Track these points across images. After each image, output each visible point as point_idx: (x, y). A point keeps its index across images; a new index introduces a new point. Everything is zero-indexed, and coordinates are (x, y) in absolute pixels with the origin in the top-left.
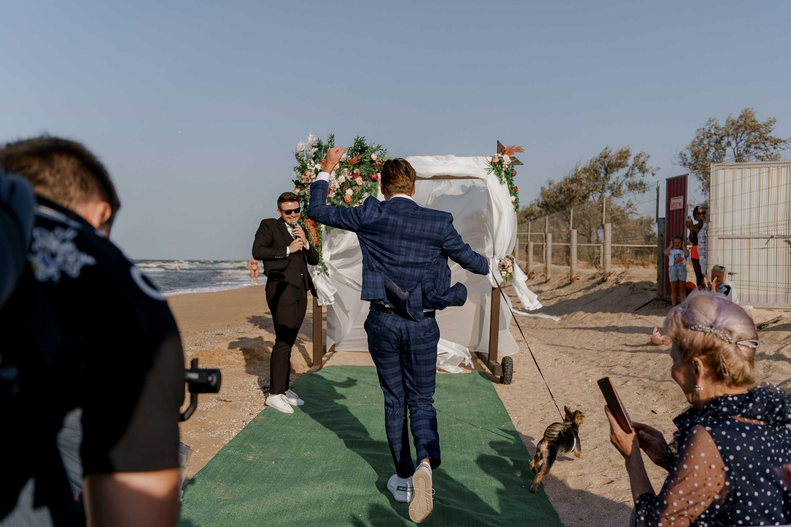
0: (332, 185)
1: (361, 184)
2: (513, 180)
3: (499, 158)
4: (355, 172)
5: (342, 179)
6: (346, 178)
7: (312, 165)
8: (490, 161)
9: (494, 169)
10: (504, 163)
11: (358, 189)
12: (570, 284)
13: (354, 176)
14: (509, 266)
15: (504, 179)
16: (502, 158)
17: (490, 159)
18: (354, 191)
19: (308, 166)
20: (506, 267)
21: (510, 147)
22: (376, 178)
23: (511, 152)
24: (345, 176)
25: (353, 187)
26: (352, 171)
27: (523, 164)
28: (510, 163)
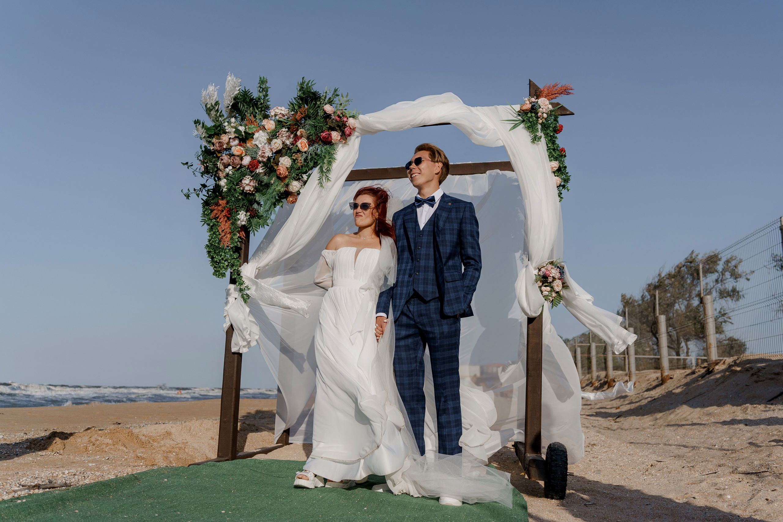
1: (306, 149)
2: (556, 138)
3: (530, 103)
4: (299, 133)
5: (277, 144)
6: (283, 143)
7: (232, 124)
9: (523, 121)
10: (541, 109)
11: (301, 159)
12: (662, 384)
13: (297, 138)
14: (554, 278)
15: (540, 134)
16: (537, 102)
17: (517, 108)
18: (294, 161)
19: (226, 128)
20: (550, 280)
21: (549, 87)
22: (328, 137)
23: (552, 94)
24: (282, 140)
25: (293, 155)
26: (295, 132)
27: (574, 114)
28: (551, 111)
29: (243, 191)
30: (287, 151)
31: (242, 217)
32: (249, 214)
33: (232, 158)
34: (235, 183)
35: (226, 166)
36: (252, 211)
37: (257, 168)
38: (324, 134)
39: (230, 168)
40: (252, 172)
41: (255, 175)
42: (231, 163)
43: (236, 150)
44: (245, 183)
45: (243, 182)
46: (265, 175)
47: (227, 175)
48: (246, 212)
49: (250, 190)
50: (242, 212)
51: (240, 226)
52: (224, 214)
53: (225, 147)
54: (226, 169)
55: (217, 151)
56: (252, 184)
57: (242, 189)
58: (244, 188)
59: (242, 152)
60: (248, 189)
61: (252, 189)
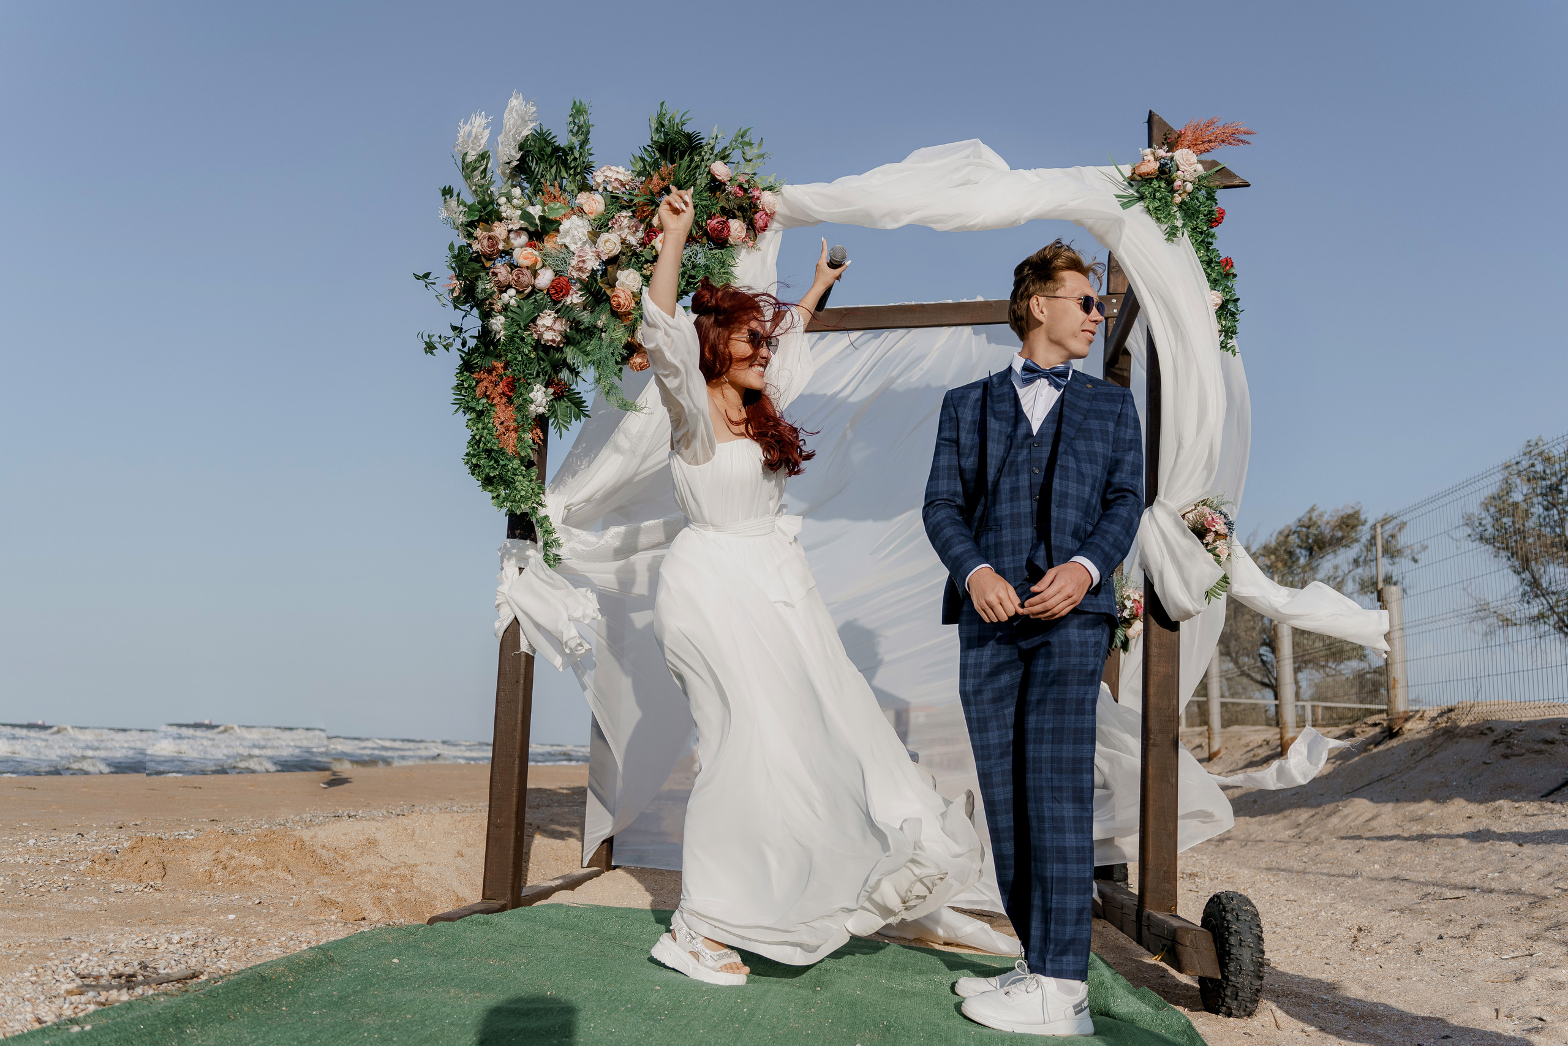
0: (574, 263)
2: (1213, 236)
3: (1156, 159)
5: (610, 244)
6: (623, 242)
7: (515, 202)
8: (1128, 174)
9: (1142, 198)
10: (1179, 173)
13: (652, 232)
14: (1217, 536)
16: (1172, 159)
17: (1127, 170)
19: (502, 208)
20: (1209, 538)
21: (1196, 128)
22: (723, 228)
23: (1203, 142)
24: (620, 235)
25: (645, 266)
26: (648, 220)
27: (1249, 186)
28: (1201, 178)
29: (538, 341)
30: (631, 260)
31: (539, 397)
32: (551, 390)
33: (515, 271)
34: (522, 325)
35: (503, 288)
36: (558, 384)
37: (567, 294)
38: (714, 222)
39: (512, 292)
40: (556, 302)
41: (564, 308)
42: (513, 283)
43: (524, 255)
44: (544, 325)
45: (539, 322)
46: (585, 309)
47: (506, 308)
48: (546, 387)
49: (553, 341)
50: (538, 386)
51: (533, 416)
52: (500, 389)
53: (501, 247)
54: (504, 294)
55: (485, 257)
56: (557, 326)
57: (535, 336)
58: (541, 335)
59: (536, 259)
60: (550, 338)
61: (559, 339)
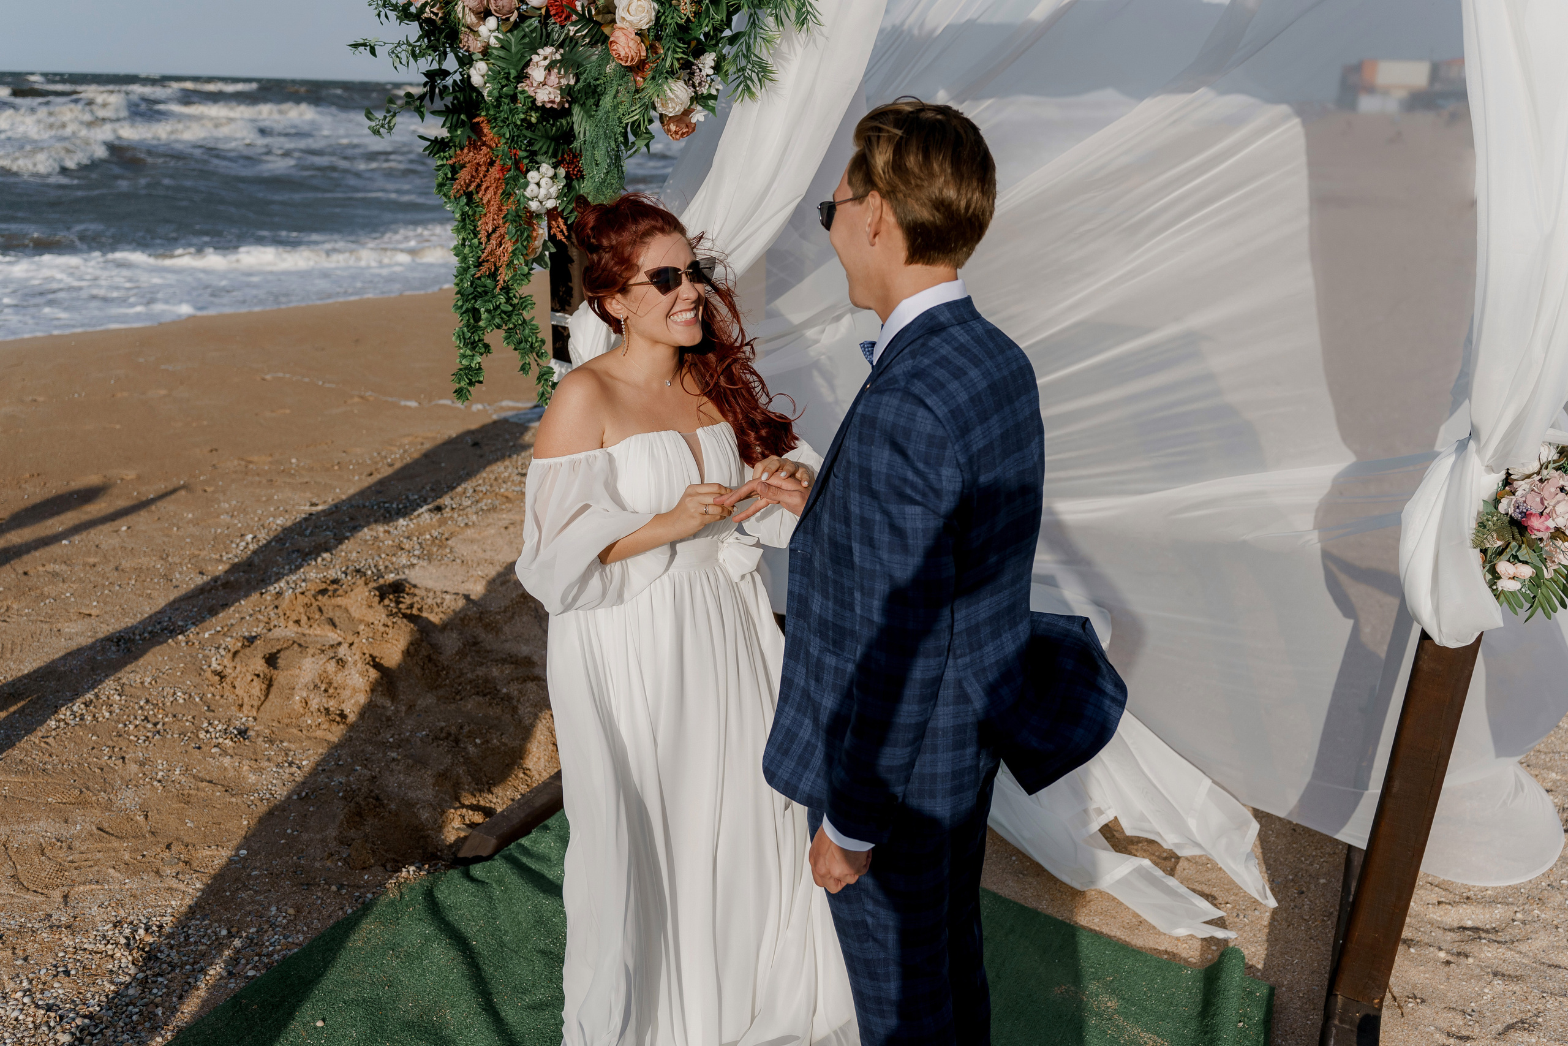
14: (1559, 534)
29: (534, 101)
31: (542, 186)
32: (561, 172)
34: (513, 73)
35: (483, 16)
36: (569, 161)
39: (492, 22)
42: (492, 7)
44: (537, 77)
45: (531, 71)
48: (555, 167)
49: (553, 102)
50: (544, 166)
51: (544, 211)
52: (495, 174)
54: (482, 26)
56: (553, 79)
57: (529, 92)
58: (535, 92)
60: (546, 99)
61: (558, 100)
